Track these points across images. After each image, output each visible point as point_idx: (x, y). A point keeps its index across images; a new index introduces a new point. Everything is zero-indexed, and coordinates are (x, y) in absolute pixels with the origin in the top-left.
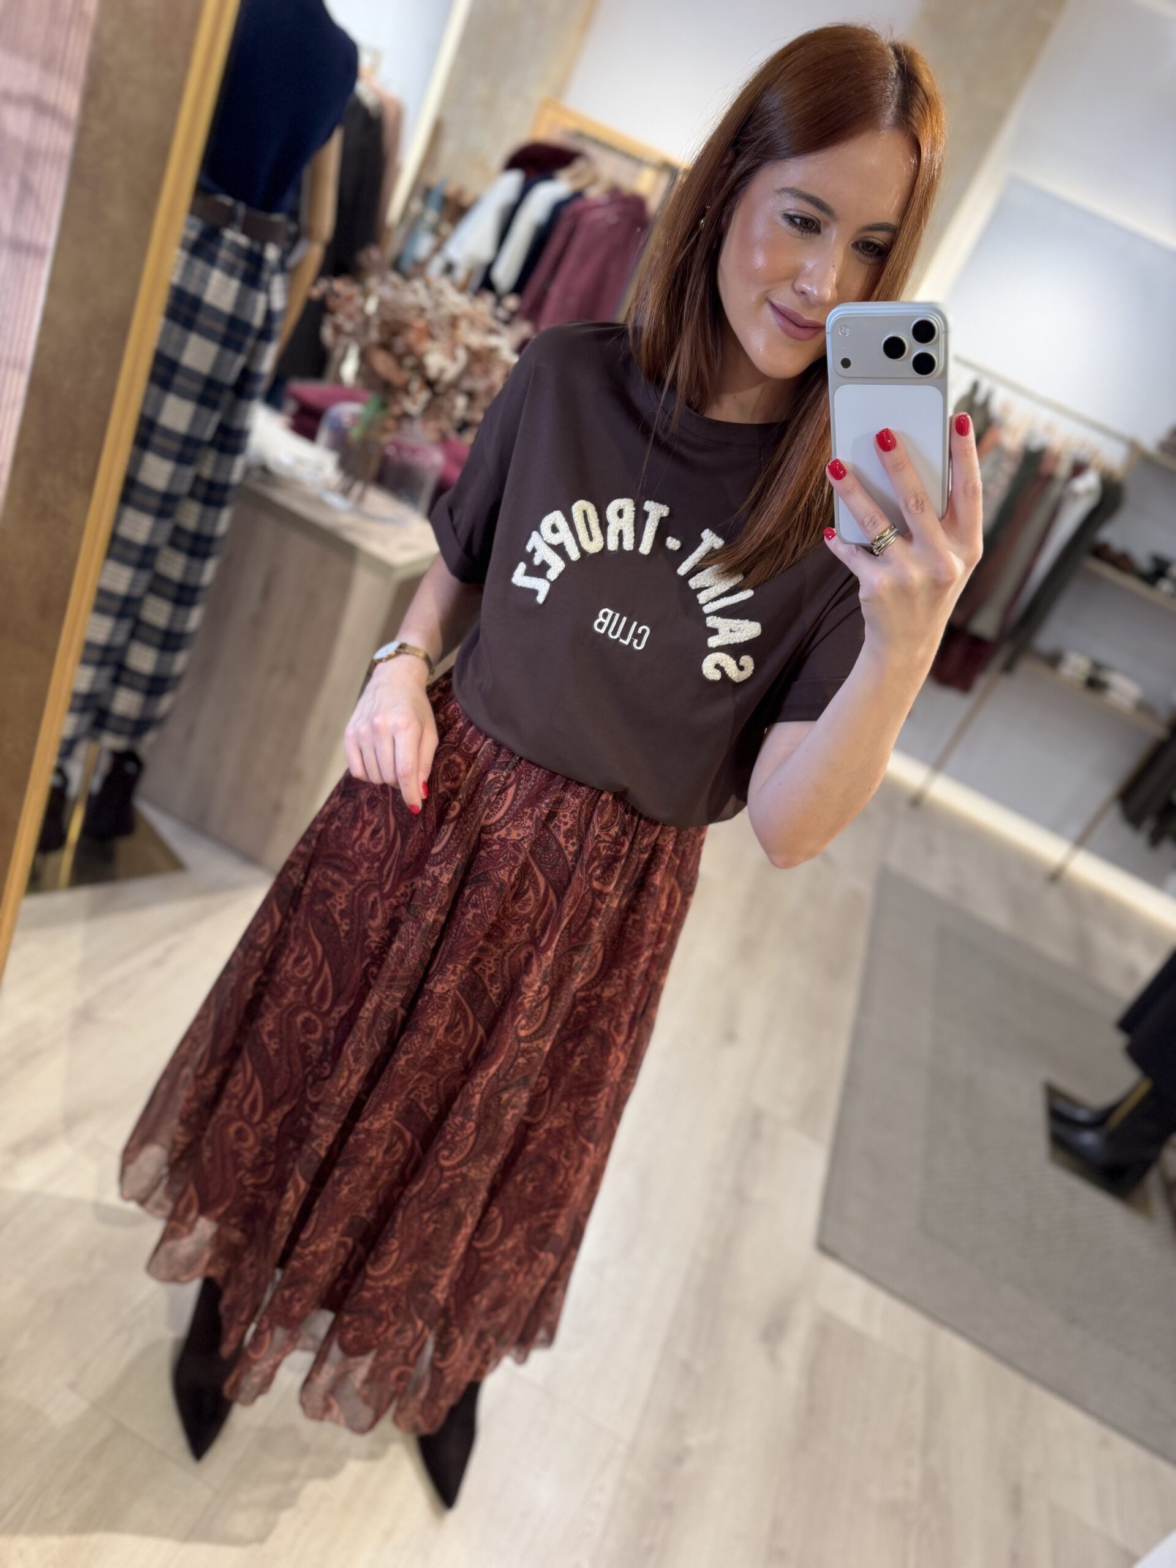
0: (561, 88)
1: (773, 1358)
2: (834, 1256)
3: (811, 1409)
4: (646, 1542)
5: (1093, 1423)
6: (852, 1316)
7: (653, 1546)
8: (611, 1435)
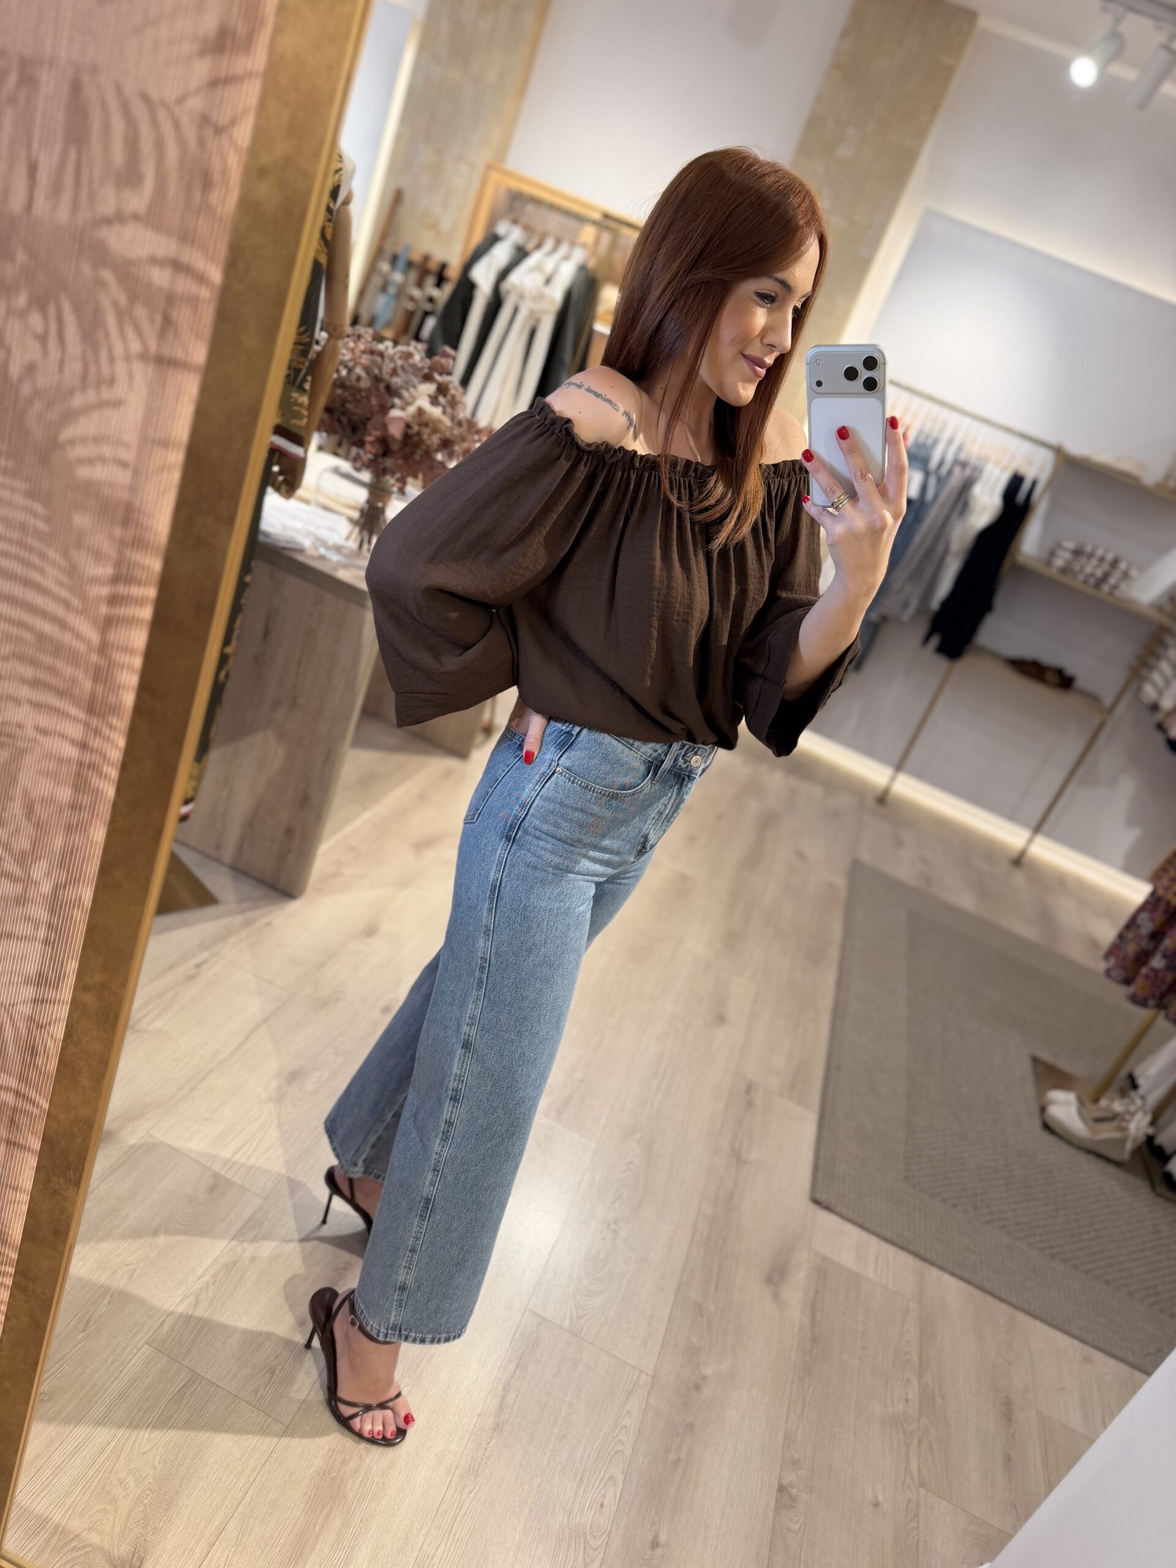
1: (776, 1297)
2: (827, 1208)
3: (814, 1340)
4: (672, 1456)
5: (1076, 1343)
6: (847, 1259)
7: (679, 1460)
8: (634, 1367)
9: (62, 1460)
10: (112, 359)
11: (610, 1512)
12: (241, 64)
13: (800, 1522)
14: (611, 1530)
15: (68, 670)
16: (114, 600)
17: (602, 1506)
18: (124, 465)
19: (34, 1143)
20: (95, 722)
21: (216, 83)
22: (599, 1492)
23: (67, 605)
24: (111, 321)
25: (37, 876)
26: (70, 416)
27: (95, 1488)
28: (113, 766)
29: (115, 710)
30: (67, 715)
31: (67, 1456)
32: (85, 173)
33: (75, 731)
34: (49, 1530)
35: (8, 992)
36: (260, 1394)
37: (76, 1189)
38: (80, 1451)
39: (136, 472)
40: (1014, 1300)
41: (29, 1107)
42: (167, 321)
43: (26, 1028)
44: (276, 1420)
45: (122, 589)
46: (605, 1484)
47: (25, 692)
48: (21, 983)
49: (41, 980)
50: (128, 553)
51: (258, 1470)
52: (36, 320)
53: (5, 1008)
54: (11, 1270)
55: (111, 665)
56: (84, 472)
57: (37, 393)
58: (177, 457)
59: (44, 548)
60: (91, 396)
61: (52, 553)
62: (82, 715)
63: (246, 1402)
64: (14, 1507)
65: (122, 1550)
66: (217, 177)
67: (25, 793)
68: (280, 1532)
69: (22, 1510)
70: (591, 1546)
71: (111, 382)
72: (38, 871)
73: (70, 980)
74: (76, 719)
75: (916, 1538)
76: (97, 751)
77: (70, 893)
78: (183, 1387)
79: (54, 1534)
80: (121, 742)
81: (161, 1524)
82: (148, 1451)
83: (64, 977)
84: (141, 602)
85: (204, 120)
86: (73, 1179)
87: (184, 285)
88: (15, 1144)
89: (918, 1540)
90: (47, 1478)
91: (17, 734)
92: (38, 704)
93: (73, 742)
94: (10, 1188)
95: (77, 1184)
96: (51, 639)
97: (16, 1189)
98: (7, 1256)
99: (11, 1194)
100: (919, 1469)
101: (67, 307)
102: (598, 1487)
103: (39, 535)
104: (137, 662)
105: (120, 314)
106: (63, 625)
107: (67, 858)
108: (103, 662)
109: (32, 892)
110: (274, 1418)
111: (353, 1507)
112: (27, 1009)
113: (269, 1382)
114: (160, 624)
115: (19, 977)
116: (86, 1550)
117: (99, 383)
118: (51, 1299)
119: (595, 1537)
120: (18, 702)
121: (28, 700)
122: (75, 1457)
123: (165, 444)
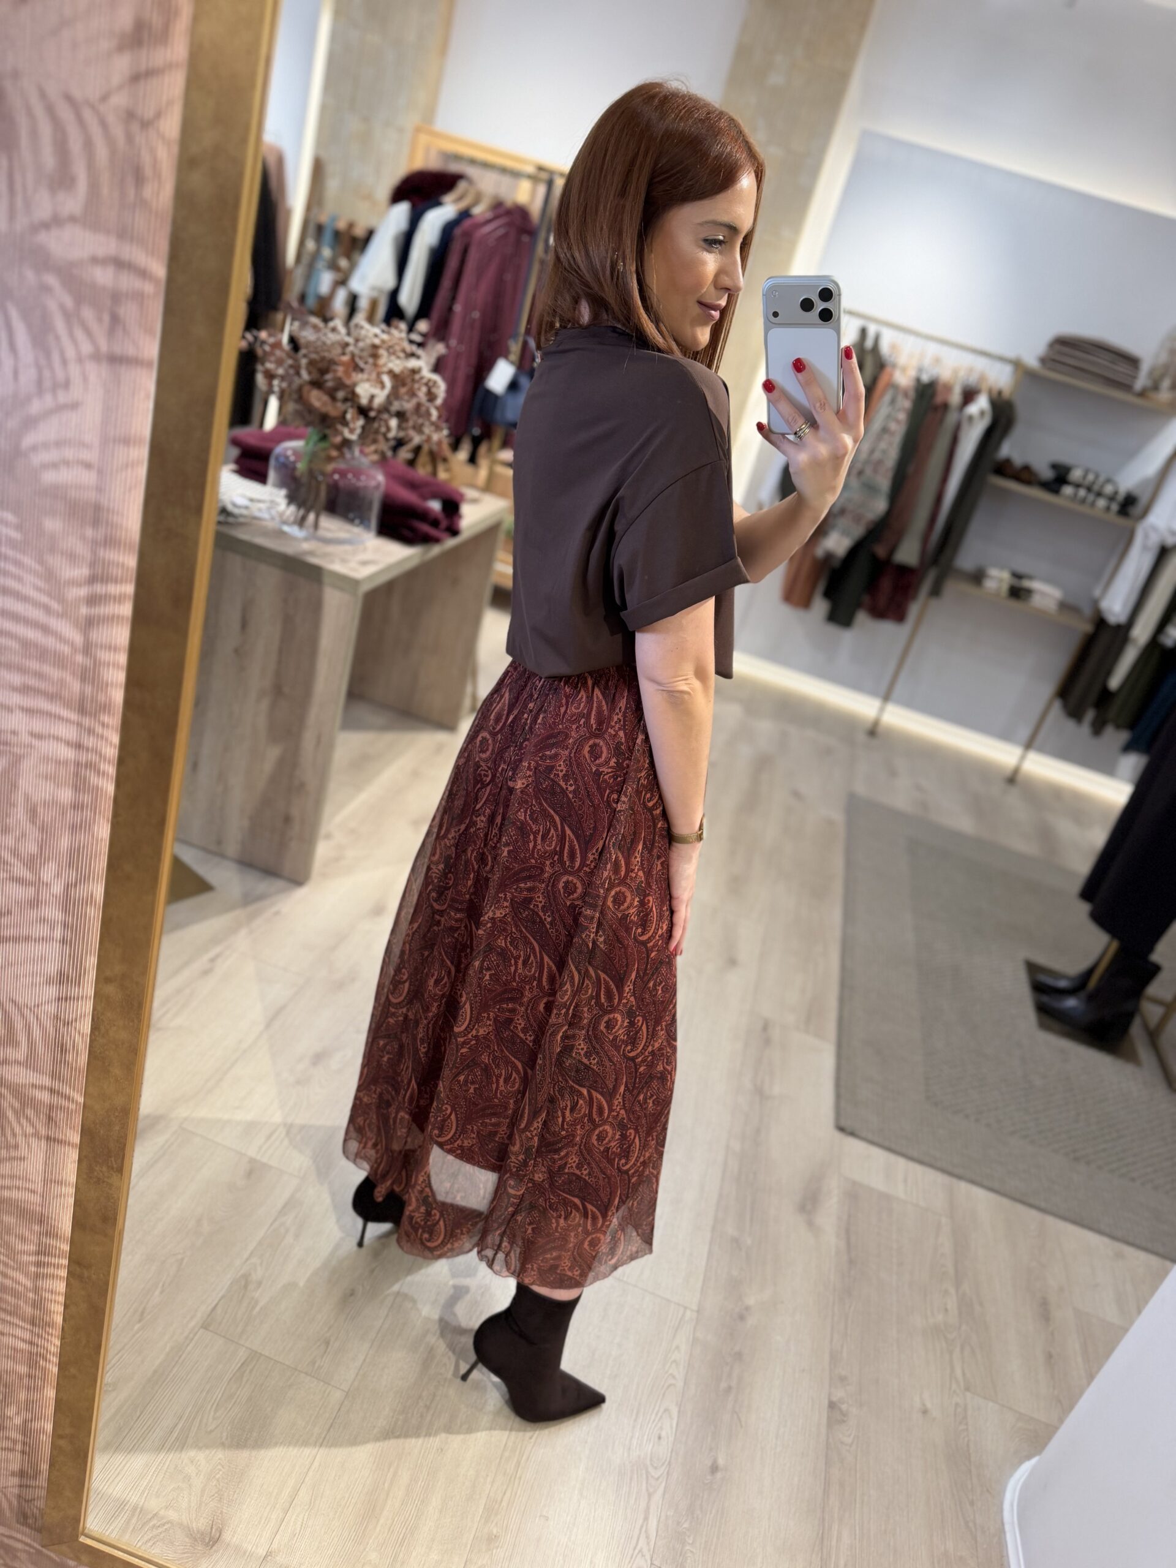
1: (810, 1224)
2: (853, 1134)
3: (851, 1262)
4: (723, 1385)
5: (1106, 1240)
6: (877, 1182)
7: (730, 1388)
8: (679, 1305)
10: (64, 362)
11: (668, 1443)
12: (159, 56)
13: (852, 1436)
14: (671, 1457)
15: (55, 673)
16: (93, 600)
17: (659, 1438)
18: (88, 466)
19: (73, 1136)
20: (87, 721)
21: (136, 78)
22: (655, 1426)
23: (47, 609)
24: (60, 324)
25: (47, 877)
26: (30, 423)
27: (167, 1468)
28: (109, 763)
29: (106, 708)
30: (60, 718)
31: (139, 1440)
32: (18, 178)
33: (69, 732)
34: (128, 1512)
35: (32, 994)
36: (317, 1365)
37: (120, 1175)
38: (151, 1433)
39: (100, 472)
40: (1043, 1205)
41: (64, 1103)
42: (115, 319)
43: (53, 1026)
44: (336, 1387)
45: (99, 589)
46: (661, 1417)
47: (16, 699)
48: (43, 983)
49: (62, 978)
50: (102, 553)
51: (323, 1436)
53: (31, 1009)
54: (65, 1262)
55: (97, 664)
56: (49, 477)
58: (142, 453)
59: (19, 556)
60: (48, 400)
61: (27, 560)
62: (73, 716)
63: (306, 1373)
64: (92, 1494)
65: (201, 1524)
66: (148, 171)
67: (27, 798)
68: (351, 1492)
69: (100, 1496)
70: (652, 1477)
71: (67, 385)
72: (48, 873)
73: (91, 975)
74: (68, 721)
75: (966, 1439)
76: (92, 750)
77: (82, 891)
78: (242, 1364)
79: (133, 1515)
80: (115, 739)
81: (235, 1496)
82: (216, 1428)
83: (85, 973)
84: (119, 599)
85: (130, 115)
86: (115, 1166)
87: (127, 282)
88: (54, 1140)
89: (968, 1441)
91: (12, 741)
92: (30, 710)
93: (68, 743)
94: (55, 1182)
95: (120, 1170)
96: (36, 645)
97: (60, 1183)
98: (60, 1249)
99: (56, 1189)
100: (964, 1374)
101: (14, 313)
102: (654, 1421)
103: (12, 543)
104: (123, 659)
105: (67, 316)
106: (45, 629)
107: (75, 856)
108: (88, 662)
109: (44, 894)
110: (333, 1386)
111: (419, 1462)
112: (52, 1009)
113: (325, 1352)
114: (141, 618)
115: (40, 977)
116: (165, 1527)
117: (55, 388)
118: (107, 1283)
119: (656, 1468)
120: (9, 709)
121: (19, 707)
122: (145, 1441)
123: (126, 441)
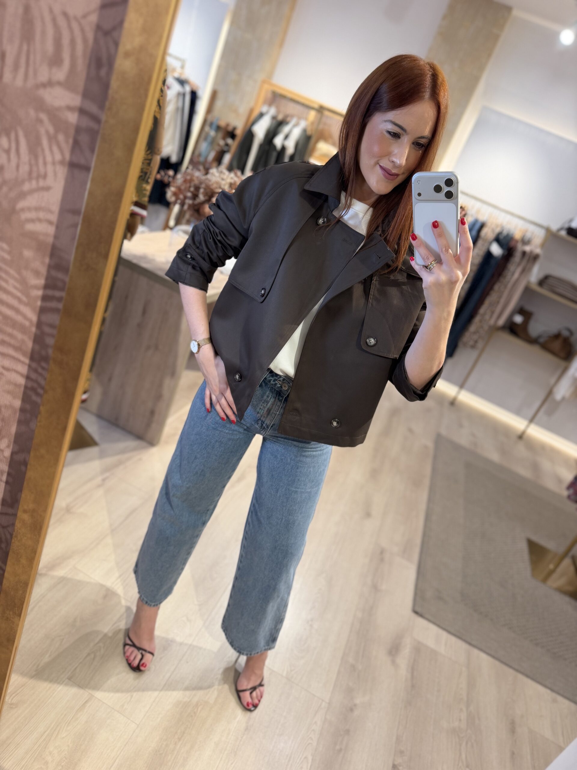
0: (271, 75)
1: (393, 662)
2: (421, 615)
3: (413, 686)
4: (338, 747)
5: (549, 691)
6: (430, 643)
8: (319, 698)
9: (20, 740)
10: (45, 163)
15: (19, 336)
16: (45, 298)
18: (51, 223)
20: (34, 365)
21: (104, 6)
23: (20, 300)
24: (45, 142)
25: (2, 447)
26: (23, 195)
30: (19, 360)
31: (24, 738)
32: (32, 57)
33: (23, 369)
36: (125, 707)
37: (19, 618)
38: (31, 736)
39: (57, 227)
40: (517, 667)
42: (76, 143)
45: (49, 292)
46: (302, 761)
49: (4, 503)
50: (53, 272)
51: (122, 748)
52: (5, 142)
55: (43, 334)
56: (30, 227)
57: (5, 182)
59: (8, 269)
60: (34, 184)
61: (12, 272)
62: (27, 361)
63: (118, 712)
66: (104, 60)
71: (45, 176)
72: (3, 444)
74: (23, 363)
78: (85, 702)
82: (66, 736)
84: (59, 300)
85: (98, 27)
86: (17, 613)
87: (86, 122)
90: (13, 750)
92: (4, 354)
93: (22, 375)
95: (20, 615)
96: (11, 319)
100: (466, 758)
101: (21, 134)
103: (5, 261)
105: (50, 138)
106: (17, 311)
110: (131, 721)
113: (130, 701)
114: (67, 313)
117: (38, 177)
123: (74, 212)
